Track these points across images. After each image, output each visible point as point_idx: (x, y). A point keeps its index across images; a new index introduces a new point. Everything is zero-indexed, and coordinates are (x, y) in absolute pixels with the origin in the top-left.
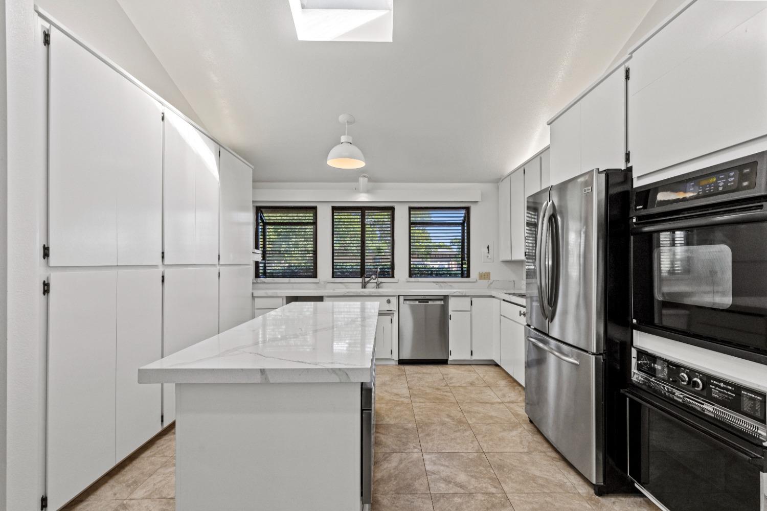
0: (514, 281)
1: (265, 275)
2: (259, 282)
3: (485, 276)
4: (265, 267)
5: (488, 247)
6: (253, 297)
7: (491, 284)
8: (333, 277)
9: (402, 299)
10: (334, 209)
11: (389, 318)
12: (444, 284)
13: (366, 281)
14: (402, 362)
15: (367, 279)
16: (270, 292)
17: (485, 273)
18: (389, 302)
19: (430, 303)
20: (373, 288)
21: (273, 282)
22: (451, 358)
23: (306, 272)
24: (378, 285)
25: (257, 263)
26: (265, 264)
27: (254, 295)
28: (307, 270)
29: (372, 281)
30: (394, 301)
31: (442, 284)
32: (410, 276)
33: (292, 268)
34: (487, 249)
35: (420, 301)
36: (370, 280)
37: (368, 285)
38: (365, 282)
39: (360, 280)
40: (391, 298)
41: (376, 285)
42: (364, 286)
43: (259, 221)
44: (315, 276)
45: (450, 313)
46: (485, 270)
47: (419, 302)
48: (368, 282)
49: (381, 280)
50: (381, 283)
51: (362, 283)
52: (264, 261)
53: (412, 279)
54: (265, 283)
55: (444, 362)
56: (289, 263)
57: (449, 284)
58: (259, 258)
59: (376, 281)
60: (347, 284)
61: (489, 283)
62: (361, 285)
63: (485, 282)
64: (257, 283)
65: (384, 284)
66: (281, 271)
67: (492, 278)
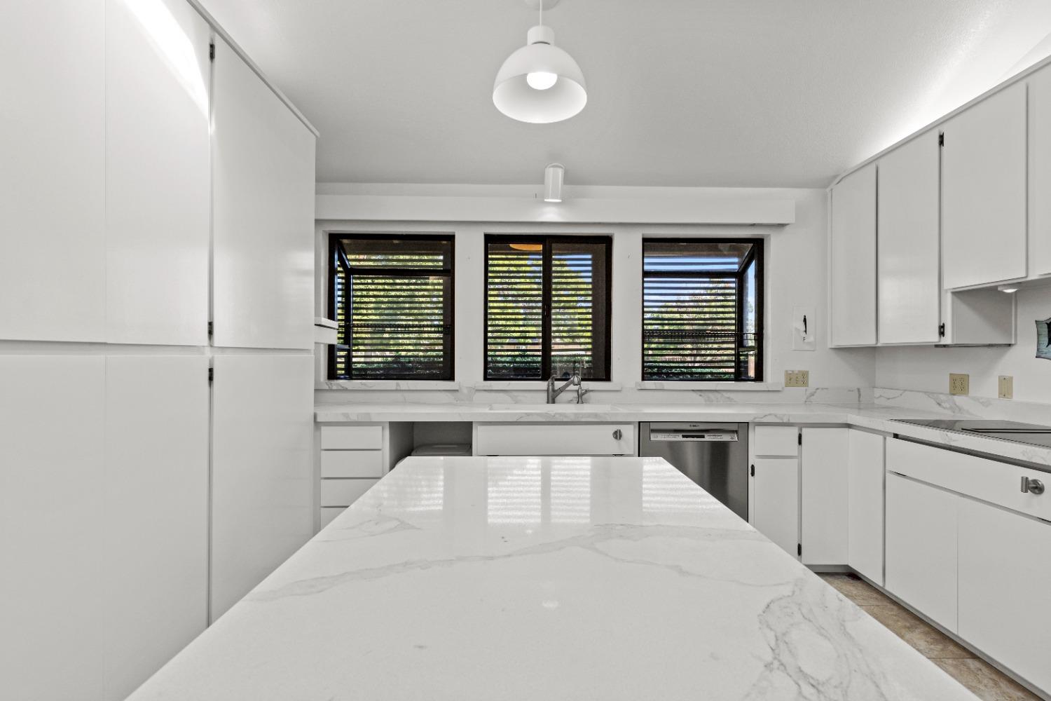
0: (859, 390)
1: (351, 373)
2: (334, 388)
3: (797, 379)
4: (349, 358)
5: (805, 320)
6: (317, 424)
7: (812, 395)
8: (486, 379)
9: (645, 429)
10: (489, 239)
12: (716, 394)
13: (556, 388)
15: (558, 384)
16: (355, 412)
17: (799, 371)
18: (618, 435)
19: (708, 438)
20: (570, 402)
21: (363, 388)
23: (429, 369)
24: (581, 398)
25: (331, 349)
26: (349, 351)
27: (319, 420)
28: (430, 365)
29: (572, 387)
30: (629, 433)
31: (711, 395)
32: (643, 377)
33: (402, 360)
34: (803, 323)
35: (687, 433)
36: (567, 385)
37: (563, 396)
38: (554, 391)
39: (543, 385)
40: (623, 428)
41: (576, 395)
42: (552, 398)
43: (337, 263)
44: (451, 377)
45: (752, 460)
46: (797, 367)
47: (684, 436)
48: (562, 390)
49: (587, 385)
50: (587, 391)
51: (548, 390)
52: (347, 347)
53: (650, 384)
54: (345, 390)
56: (397, 351)
57: (726, 395)
58: (333, 337)
59: (577, 387)
60: (516, 394)
61: (808, 393)
62: (545, 395)
63: (798, 392)
64: (331, 390)
65: (591, 394)
66: (382, 365)
67: (812, 381)
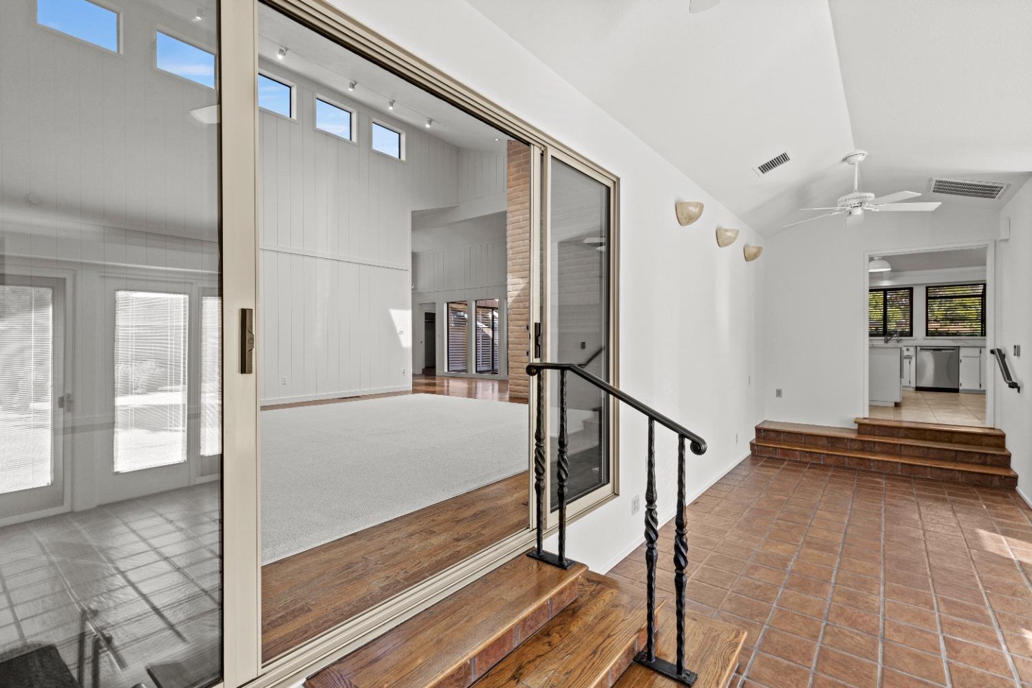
9: (919, 348)
11: (908, 360)
14: (918, 389)
15: (889, 338)
18: (908, 350)
19: (943, 351)
20: (895, 342)
22: (961, 388)
24: (899, 341)
29: (893, 339)
30: (912, 349)
32: (927, 335)
35: (935, 350)
36: (891, 338)
37: (890, 341)
39: (883, 338)
40: (910, 348)
41: (897, 341)
42: (887, 341)
45: (961, 358)
49: (900, 338)
53: (928, 338)
55: (956, 391)
59: (896, 338)
62: (884, 341)
65: (904, 340)
